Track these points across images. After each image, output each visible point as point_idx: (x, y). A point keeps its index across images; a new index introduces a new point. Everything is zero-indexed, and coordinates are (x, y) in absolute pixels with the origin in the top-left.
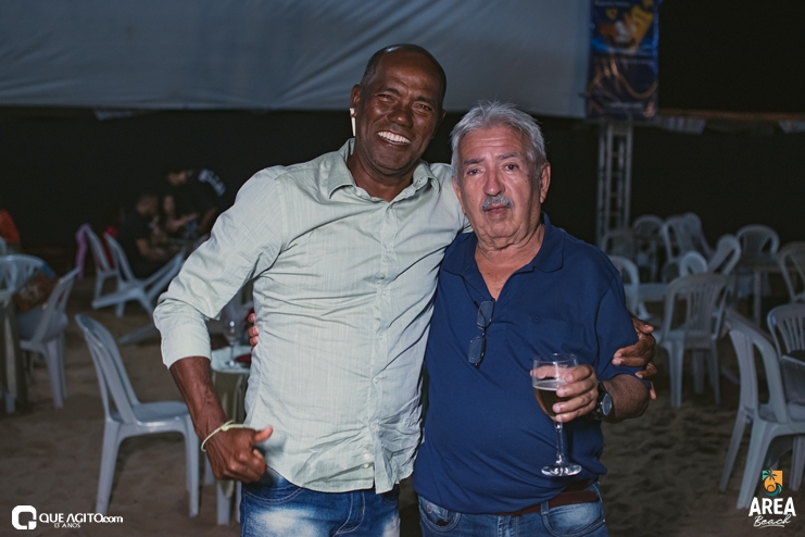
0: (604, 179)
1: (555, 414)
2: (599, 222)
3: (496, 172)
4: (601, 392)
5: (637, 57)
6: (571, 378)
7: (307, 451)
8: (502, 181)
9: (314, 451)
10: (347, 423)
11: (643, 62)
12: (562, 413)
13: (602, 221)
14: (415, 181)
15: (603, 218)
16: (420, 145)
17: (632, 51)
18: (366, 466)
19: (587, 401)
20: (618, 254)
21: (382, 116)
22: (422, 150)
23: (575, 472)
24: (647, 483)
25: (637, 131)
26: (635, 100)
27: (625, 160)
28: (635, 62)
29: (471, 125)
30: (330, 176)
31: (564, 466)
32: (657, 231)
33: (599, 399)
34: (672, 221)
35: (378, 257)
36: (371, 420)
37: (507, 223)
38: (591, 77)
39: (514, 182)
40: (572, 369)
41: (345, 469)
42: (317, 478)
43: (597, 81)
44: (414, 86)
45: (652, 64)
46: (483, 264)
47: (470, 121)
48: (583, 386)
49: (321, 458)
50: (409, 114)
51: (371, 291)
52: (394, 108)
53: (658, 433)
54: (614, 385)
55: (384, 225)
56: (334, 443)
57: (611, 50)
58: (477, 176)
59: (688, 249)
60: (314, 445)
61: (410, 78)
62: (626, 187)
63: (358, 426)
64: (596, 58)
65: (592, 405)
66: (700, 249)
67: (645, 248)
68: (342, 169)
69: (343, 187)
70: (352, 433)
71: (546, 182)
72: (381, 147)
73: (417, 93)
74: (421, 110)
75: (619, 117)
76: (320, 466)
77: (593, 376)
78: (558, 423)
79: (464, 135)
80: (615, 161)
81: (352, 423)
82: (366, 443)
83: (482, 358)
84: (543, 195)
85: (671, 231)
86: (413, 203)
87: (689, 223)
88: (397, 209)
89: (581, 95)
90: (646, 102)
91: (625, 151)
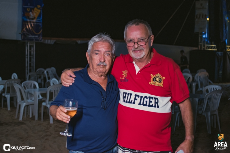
0: (27, 58)
2: (26, 70)
11: (38, 24)
13: (27, 71)
15: (27, 69)
17: (35, 21)
20: (32, 80)
25: (36, 44)
26: (36, 35)
27: (33, 52)
28: (35, 24)
32: (43, 72)
34: (48, 70)
38: (23, 28)
43: (24, 29)
45: (40, 24)
57: (28, 20)
59: (53, 78)
62: (34, 60)
64: (24, 23)
66: (56, 78)
67: (40, 77)
75: (31, 40)
80: (30, 52)
85: (47, 72)
87: (53, 70)
89: (20, 33)
90: (39, 35)
91: (33, 50)
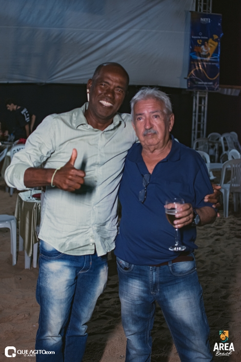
0: (195, 115)
1: (175, 225)
3: (150, 119)
4: (195, 215)
5: (210, 61)
6: (181, 210)
7: (65, 238)
8: (152, 123)
9: (68, 238)
10: (82, 226)
11: (213, 64)
12: (178, 224)
13: (194, 135)
14: (114, 122)
15: (195, 133)
16: (116, 107)
17: (208, 59)
18: (91, 244)
19: (188, 219)
20: (201, 150)
21: (101, 94)
22: (118, 109)
23: (183, 250)
24: (213, 251)
25: (210, 94)
26: (210, 81)
27: (204, 107)
28: (210, 63)
29: (139, 99)
30: (77, 119)
31: (178, 246)
32: (218, 139)
33: (194, 218)
34: (225, 135)
35: (97, 155)
36: (93, 225)
37: (154, 139)
38: (190, 71)
39: (157, 123)
40: (182, 205)
41: (82, 245)
42: (70, 249)
43: (192, 72)
44: (116, 81)
45: (217, 64)
46: (145, 158)
47: (138, 97)
48: (187, 213)
49: (71, 241)
50: (113, 93)
51: (93, 169)
52: (107, 90)
53: (218, 229)
54: (201, 211)
55: (100, 141)
56: (77, 234)
57: (199, 58)
58: (142, 120)
59: (232, 148)
60: (68, 235)
61: (114, 78)
62: (205, 119)
63: (87, 227)
64: (192, 62)
65: (191, 221)
66: (237, 148)
67: (213, 147)
68: (82, 116)
69: (82, 124)
70: (85, 230)
71: (172, 123)
72: (101, 107)
73: (117, 84)
74: (118, 92)
75: (202, 88)
76: (71, 244)
77: (191, 209)
78: (176, 228)
79: (136, 103)
80: (200, 108)
81: (84, 226)
82: (91, 235)
83: (145, 199)
84: (171, 128)
85: (224, 139)
86: (113, 131)
87: (233, 135)
88: (106, 134)
89: (185, 78)
90: (214, 82)
91: (205, 104)
